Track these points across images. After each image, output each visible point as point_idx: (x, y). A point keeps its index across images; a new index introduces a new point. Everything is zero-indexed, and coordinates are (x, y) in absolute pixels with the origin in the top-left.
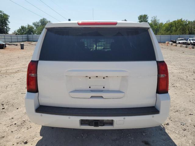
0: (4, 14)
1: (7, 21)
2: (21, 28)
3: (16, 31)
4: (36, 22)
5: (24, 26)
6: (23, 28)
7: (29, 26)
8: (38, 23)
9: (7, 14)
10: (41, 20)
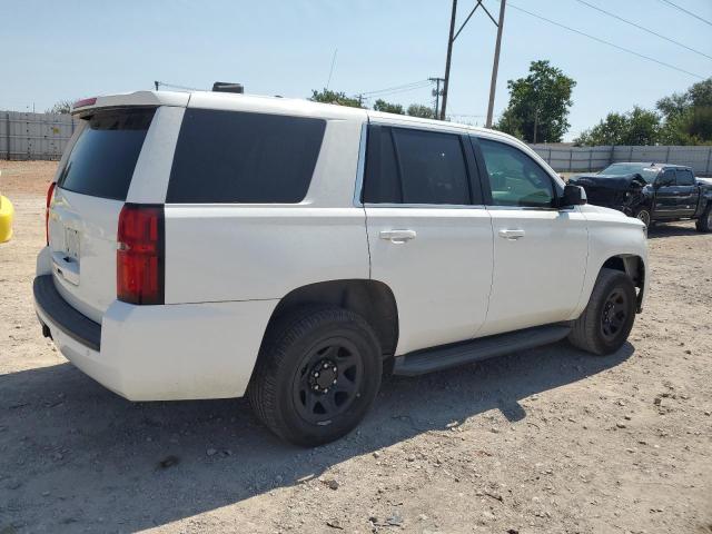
0: (560, 77)
1: (565, 102)
2: (605, 122)
3: (589, 133)
4: (674, 96)
5: (620, 115)
6: (613, 121)
7: (637, 113)
8: (680, 101)
9: (569, 78)
10: (697, 87)
